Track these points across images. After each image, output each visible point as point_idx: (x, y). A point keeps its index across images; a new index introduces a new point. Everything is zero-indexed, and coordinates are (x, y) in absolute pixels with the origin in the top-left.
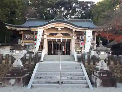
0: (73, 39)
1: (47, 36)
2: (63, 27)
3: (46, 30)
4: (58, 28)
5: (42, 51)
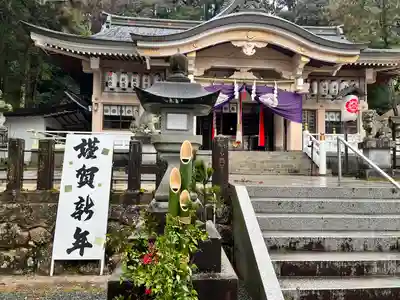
2: (264, 45)
3: (193, 55)
4: (243, 47)
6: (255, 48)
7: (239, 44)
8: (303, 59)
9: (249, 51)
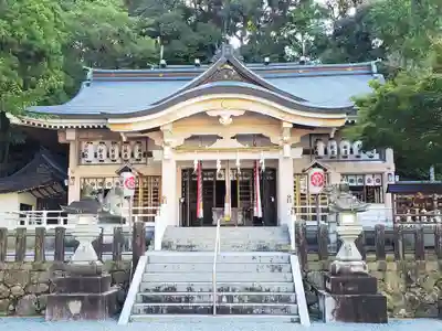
0: (285, 158)
1: (177, 149)
2: (242, 113)
3: (169, 127)
4: (219, 117)
5: (154, 212)
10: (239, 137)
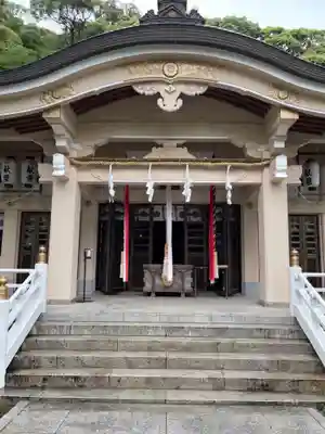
0: (276, 183)
2: (201, 90)
4: (158, 95)
6: (182, 96)
7: (147, 90)
8: (284, 115)
9: (170, 103)
10: (192, 146)
